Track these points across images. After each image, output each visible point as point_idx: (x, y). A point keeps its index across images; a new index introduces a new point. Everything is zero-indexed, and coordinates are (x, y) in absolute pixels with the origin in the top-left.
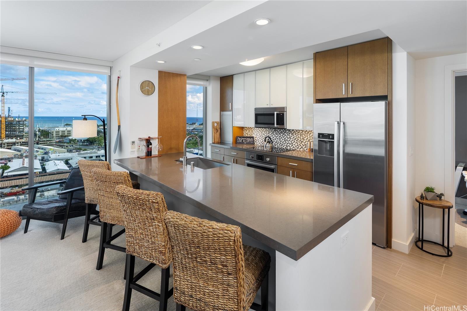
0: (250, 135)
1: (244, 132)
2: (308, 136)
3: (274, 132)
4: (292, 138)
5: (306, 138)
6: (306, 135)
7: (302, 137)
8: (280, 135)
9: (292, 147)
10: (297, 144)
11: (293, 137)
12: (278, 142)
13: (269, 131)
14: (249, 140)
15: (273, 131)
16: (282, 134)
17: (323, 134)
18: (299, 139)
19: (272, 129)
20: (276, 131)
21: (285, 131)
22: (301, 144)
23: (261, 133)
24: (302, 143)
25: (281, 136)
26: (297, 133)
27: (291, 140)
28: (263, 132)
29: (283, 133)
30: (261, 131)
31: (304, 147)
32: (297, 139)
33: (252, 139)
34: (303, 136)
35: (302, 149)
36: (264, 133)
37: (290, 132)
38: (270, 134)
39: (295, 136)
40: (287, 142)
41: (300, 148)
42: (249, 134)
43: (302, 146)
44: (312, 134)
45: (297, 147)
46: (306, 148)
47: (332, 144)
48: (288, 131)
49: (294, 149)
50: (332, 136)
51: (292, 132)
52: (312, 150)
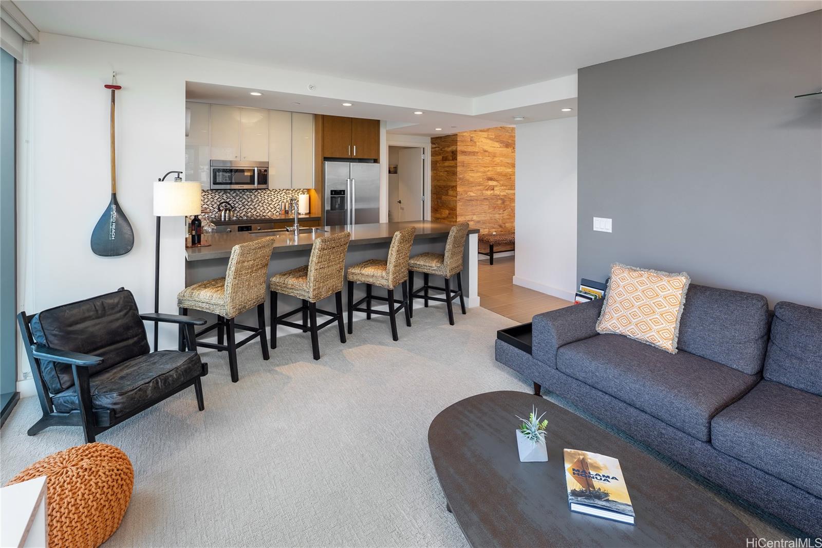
2: (279, 197)
3: (224, 195)
4: (255, 201)
5: (276, 199)
6: (275, 195)
7: (270, 199)
8: (234, 199)
9: (256, 212)
10: (262, 208)
11: (257, 199)
13: (213, 194)
15: (221, 194)
16: (238, 197)
17: (335, 191)
18: (266, 201)
19: (219, 191)
20: (228, 195)
21: (243, 193)
22: (269, 208)
24: (271, 206)
25: (237, 200)
27: (254, 204)
31: (272, 210)
32: (262, 202)
35: (270, 213)
37: (251, 194)
38: (216, 198)
39: (260, 197)
40: (251, 207)
41: (267, 211)
43: (270, 209)
44: (284, 194)
45: (263, 211)
46: (276, 211)
47: (343, 200)
48: (248, 193)
49: (258, 214)
50: (344, 191)
51: (256, 194)
52: (287, 212)
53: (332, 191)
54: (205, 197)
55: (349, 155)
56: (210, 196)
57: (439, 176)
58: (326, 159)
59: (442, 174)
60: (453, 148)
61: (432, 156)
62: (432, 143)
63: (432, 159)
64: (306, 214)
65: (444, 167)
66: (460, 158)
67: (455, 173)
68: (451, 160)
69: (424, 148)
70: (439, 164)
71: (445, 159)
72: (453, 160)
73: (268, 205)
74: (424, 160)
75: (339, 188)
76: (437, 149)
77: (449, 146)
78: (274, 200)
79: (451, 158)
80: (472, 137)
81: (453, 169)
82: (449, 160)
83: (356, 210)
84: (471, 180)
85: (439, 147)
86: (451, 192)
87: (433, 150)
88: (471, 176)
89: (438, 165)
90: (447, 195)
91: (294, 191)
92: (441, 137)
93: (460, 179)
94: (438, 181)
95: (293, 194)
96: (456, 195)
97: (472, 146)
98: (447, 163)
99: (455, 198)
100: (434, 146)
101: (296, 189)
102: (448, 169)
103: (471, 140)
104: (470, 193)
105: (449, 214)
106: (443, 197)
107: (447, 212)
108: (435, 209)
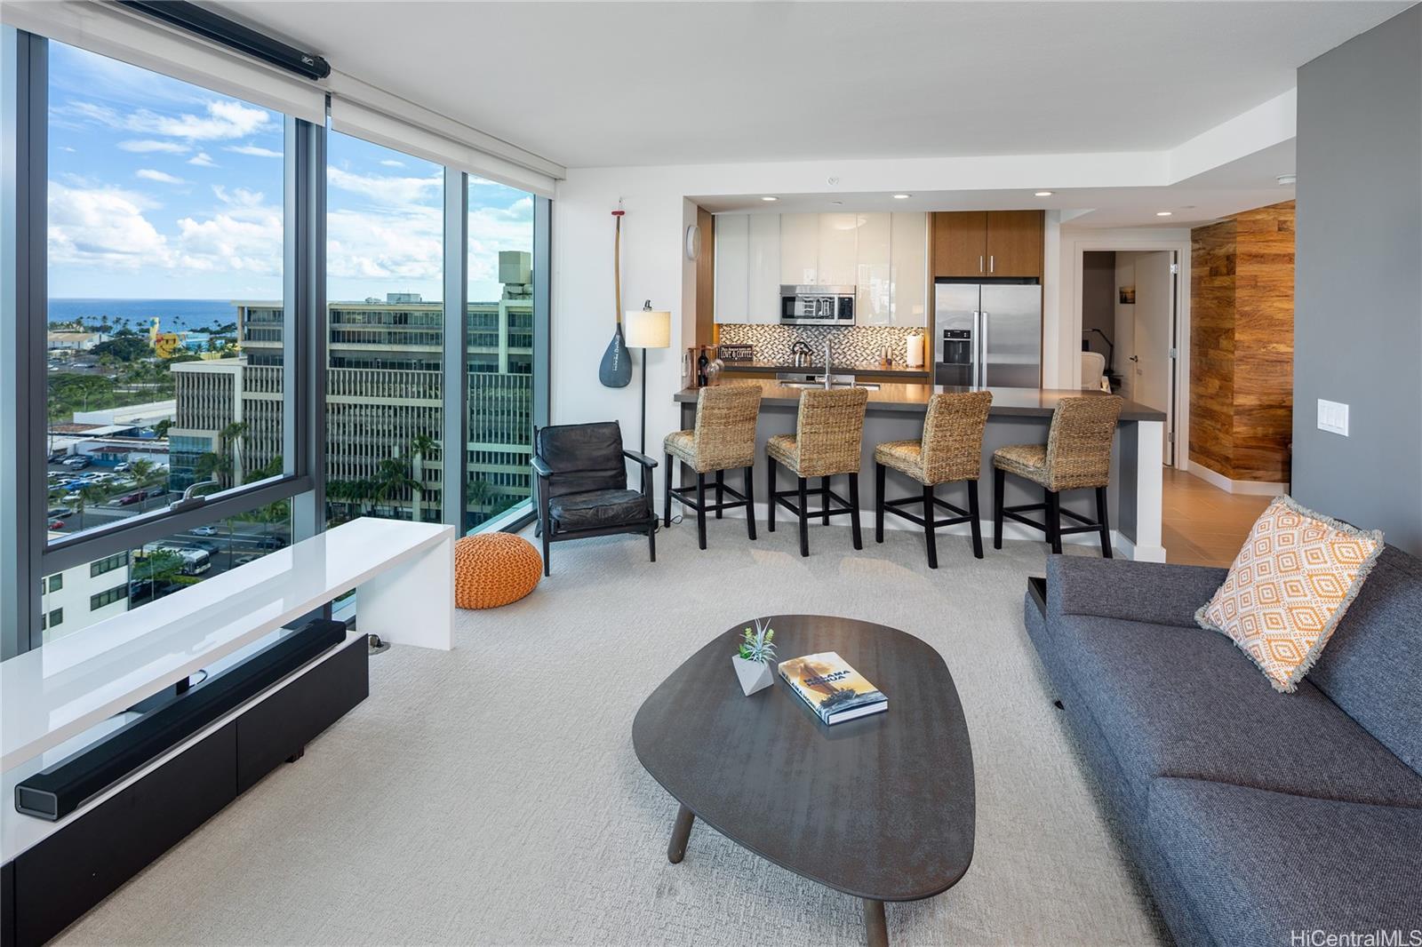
0: (739, 342)
1: (722, 336)
2: (879, 338)
4: (844, 343)
5: (875, 341)
7: (865, 341)
8: (816, 339)
9: (845, 359)
10: (854, 354)
11: (846, 340)
13: (790, 332)
14: (743, 352)
15: (799, 331)
17: (952, 332)
18: (860, 344)
22: (864, 354)
23: (768, 336)
24: (867, 351)
25: (820, 341)
26: (855, 332)
28: (775, 334)
29: (825, 334)
30: (771, 332)
31: (869, 358)
33: (748, 351)
34: (869, 338)
35: (865, 361)
36: (777, 337)
39: (851, 338)
40: (839, 351)
41: (861, 359)
42: (735, 340)
43: (865, 356)
44: (886, 334)
45: (856, 358)
46: (874, 360)
47: (967, 347)
48: (834, 331)
49: (848, 362)
50: (969, 332)
51: (846, 332)
52: (889, 362)
53: (946, 331)
54: (781, 334)
55: (981, 272)
56: (786, 334)
57: (1205, 308)
58: (939, 280)
59: (1208, 303)
60: (1229, 248)
61: (1192, 267)
62: (1194, 240)
63: (1192, 272)
64: (917, 367)
65: (1213, 289)
66: (1242, 270)
67: (1230, 302)
68: (1225, 275)
69: (1176, 253)
70: (1205, 283)
71: (1214, 273)
72: (1228, 274)
73: (862, 349)
74: (1175, 275)
75: (957, 326)
76: (1202, 252)
77: (1221, 246)
78: (873, 343)
79: (1224, 271)
80: (1285, 222)
81: (1228, 293)
82: (1221, 275)
83: (989, 366)
84: (1280, 316)
85: (1204, 249)
86: (1224, 343)
87: (1195, 254)
88: (1280, 309)
89: (1203, 285)
90: (1217, 347)
91: (902, 331)
92: (1208, 227)
93: (1243, 314)
94: (1202, 318)
95: (901, 335)
96: (1233, 349)
97: (1281, 241)
98: (1218, 282)
99: (1230, 356)
100: (1197, 246)
101: (905, 328)
102: (1218, 294)
103: (1280, 230)
104: (1275, 345)
105: (1220, 388)
106: (1211, 352)
107: (1217, 383)
108: (1197, 377)
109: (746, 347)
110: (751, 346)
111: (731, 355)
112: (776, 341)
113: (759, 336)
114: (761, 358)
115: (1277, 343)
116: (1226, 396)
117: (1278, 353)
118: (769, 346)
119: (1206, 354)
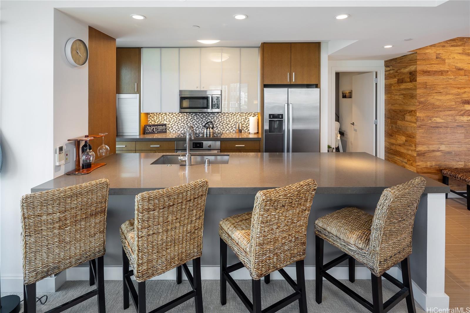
0: (159, 122)
1: (149, 119)
2: (235, 118)
3: (195, 117)
5: (233, 120)
7: (228, 120)
8: (202, 120)
9: (217, 130)
10: (222, 127)
11: (218, 120)
12: (199, 127)
13: (187, 116)
14: (160, 128)
15: (193, 116)
16: (204, 119)
17: (273, 115)
18: (225, 121)
19: (192, 113)
20: (198, 116)
21: (208, 115)
22: (227, 127)
23: (176, 119)
24: (229, 125)
26: (222, 116)
28: (179, 118)
29: (207, 117)
30: (177, 117)
31: (230, 129)
32: (222, 122)
33: (164, 127)
34: (230, 118)
35: (228, 131)
36: (181, 119)
37: (214, 116)
38: (189, 119)
39: (220, 119)
41: (226, 130)
42: (157, 121)
43: (228, 128)
44: (239, 116)
45: (223, 129)
46: (232, 130)
47: (281, 123)
48: (211, 115)
49: (219, 132)
50: (282, 115)
51: (217, 115)
52: (240, 131)
53: (270, 115)
54: (182, 117)
55: (288, 82)
56: (185, 117)
57: (394, 100)
58: (266, 86)
59: (397, 97)
60: (412, 68)
61: (385, 79)
62: (386, 66)
63: (385, 82)
64: (255, 134)
65: (400, 90)
66: (420, 79)
67: (413, 97)
68: (408, 82)
69: (376, 73)
70: (394, 87)
71: (401, 81)
72: (411, 81)
73: (226, 124)
74: (376, 84)
75: (276, 112)
76: (392, 72)
77: (405, 67)
78: (232, 121)
79: (409, 80)
80: (440, 54)
81: (411, 92)
82: (406, 82)
84: (437, 103)
85: (393, 70)
86: (408, 117)
87: (387, 73)
88: (438, 100)
89: (393, 88)
90: (403, 119)
91: (247, 114)
92: (396, 59)
93: (420, 103)
94: (392, 105)
95: (246, 116)
96: (415, 121)
97: (438, 64)
98: (403, 86)
99: (413, 125)
100: (388, 69)
102: (404, 92)
103: (437, 58)
104: (435, 119)
105: (406, 141)
106: (399, 122)
107: (404, 138)
108: (389, 134)
109: (163, 125)
110: (165, 125)
111: (153, 130)
112: (180, 121)
113: (170, 119)
114: (172, 131)
115: (436, 117)
116: (410, 145)
117: (437, 123)
118: (176, 124)
119: (396, 123)
